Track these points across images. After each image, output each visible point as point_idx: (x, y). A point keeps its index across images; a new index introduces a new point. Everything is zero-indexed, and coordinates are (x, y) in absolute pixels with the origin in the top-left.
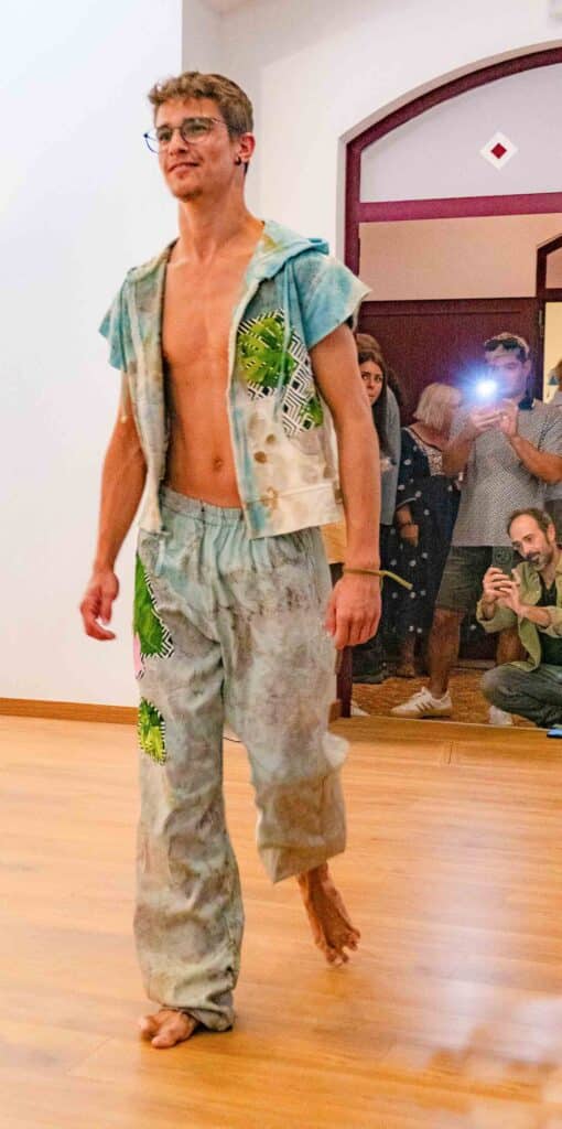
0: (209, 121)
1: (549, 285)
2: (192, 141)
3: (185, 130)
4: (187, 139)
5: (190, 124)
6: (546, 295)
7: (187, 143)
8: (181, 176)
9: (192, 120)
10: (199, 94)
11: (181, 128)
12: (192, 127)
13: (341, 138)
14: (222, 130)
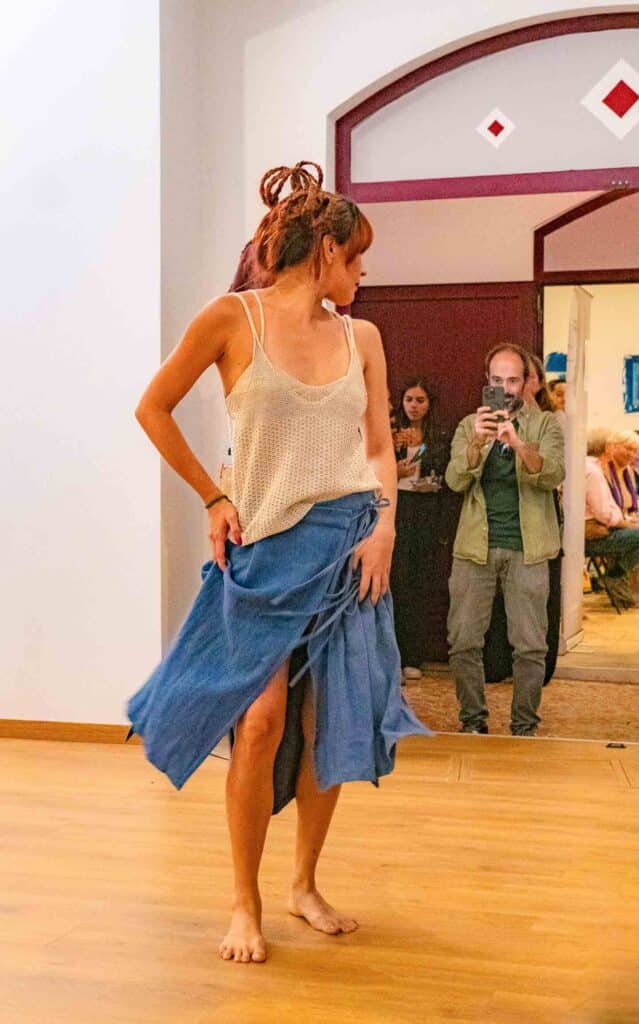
1: (547, 268)
6: (545, 279)
13: (330, 115)
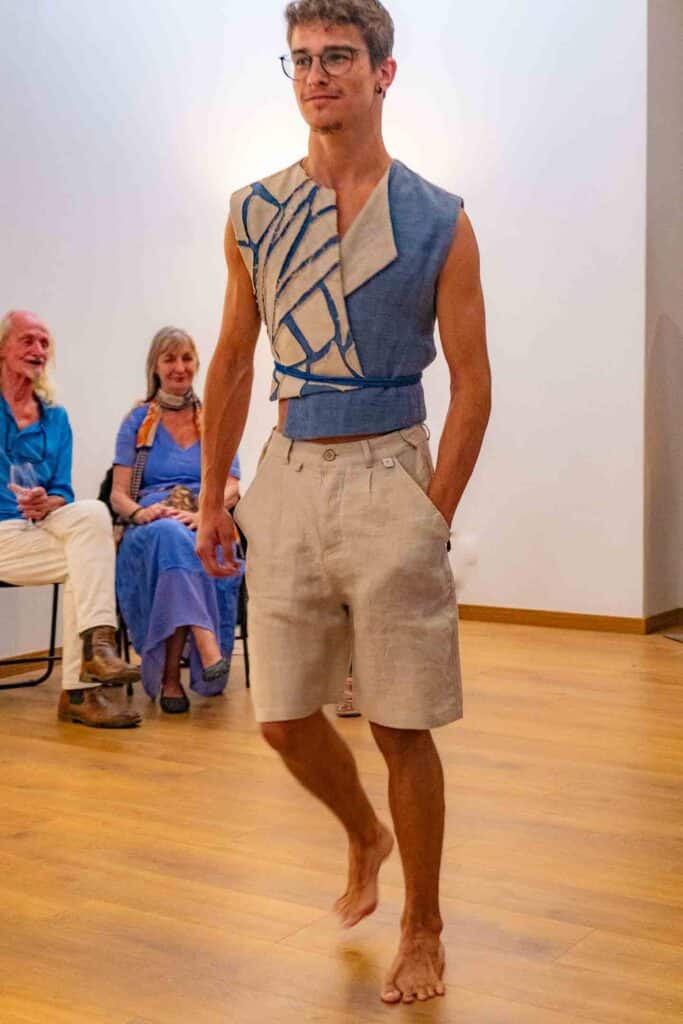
0: (352, 50)
2: (333, 71)
3: (324, 59)
4: (328, 68)
5: (330, 53)
7: (328, 74)
8: (319, 108)
9: (335, 48)
10: (342, 20)
11: (321, 57)
12: (333, 54)
14: (364, 60)
